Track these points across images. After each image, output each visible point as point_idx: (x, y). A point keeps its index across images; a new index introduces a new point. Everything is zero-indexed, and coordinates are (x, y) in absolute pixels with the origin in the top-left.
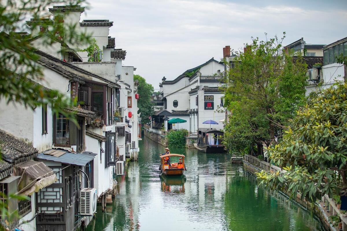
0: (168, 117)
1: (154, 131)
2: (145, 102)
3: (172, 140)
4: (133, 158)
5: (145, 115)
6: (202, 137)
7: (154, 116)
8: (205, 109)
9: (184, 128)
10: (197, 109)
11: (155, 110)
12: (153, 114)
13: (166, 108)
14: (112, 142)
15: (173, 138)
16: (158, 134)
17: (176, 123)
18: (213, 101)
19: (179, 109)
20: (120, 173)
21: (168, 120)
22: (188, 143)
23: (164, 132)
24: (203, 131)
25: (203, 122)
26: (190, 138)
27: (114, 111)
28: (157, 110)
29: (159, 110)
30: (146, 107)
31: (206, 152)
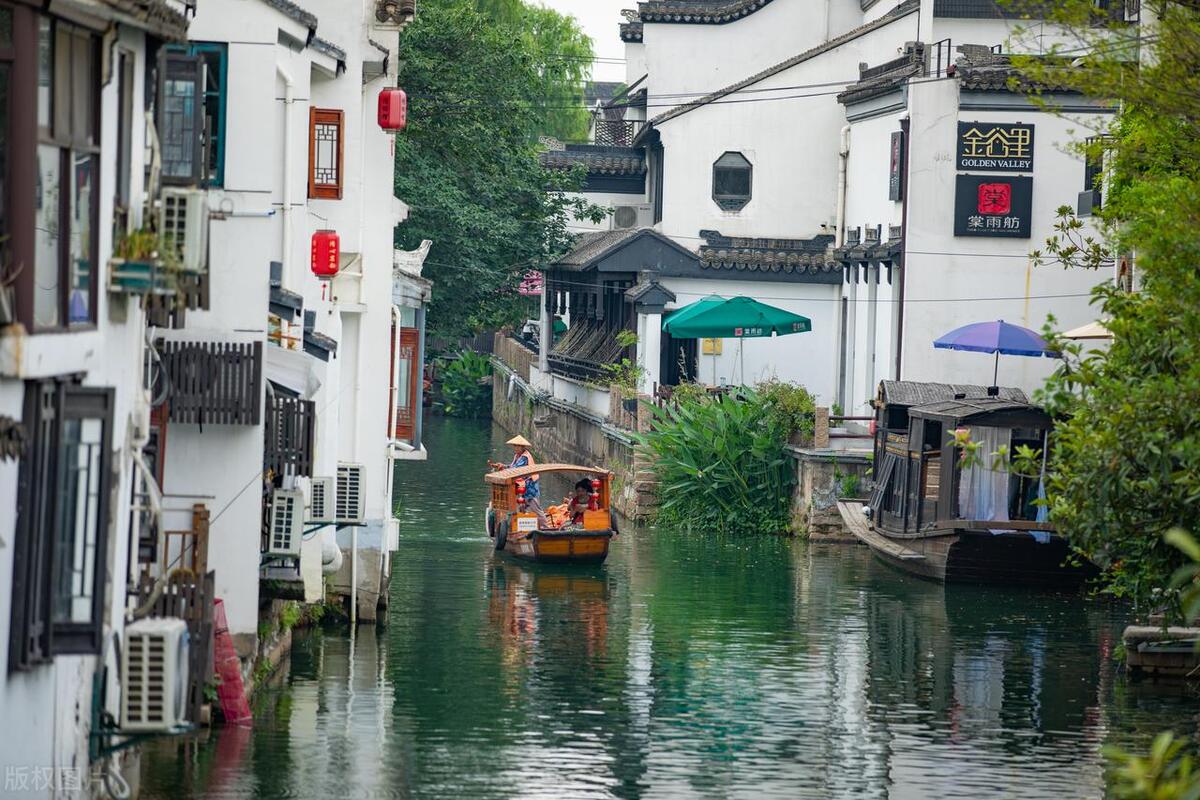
0: (669, 285)
1: (561, 391)
2: (493, 157)
3: (687, 466)
4: (348, 598)
5: (490, 264)
6: (917, 456)
7: (559, 276)
8: (962, 230)
9: (784, 379)
10: (900, 232)
11: (574, 226)
12: (554, 258)
13: (658, 217)
15: (698, 457)
16: (583, 421)
17: (729, 332)
18: (1030, 169)
19: (757, 220)
20: (151, 718)
21: (670, 305)
22: (807, 499)
23: (632, 406)
24: (920, 408)
25: (940, 334)
26: (825, 462)
27: (121, 218)
28: (586, 226)
29: (606, 224)
30: (499, 202)
31: (942, 575)
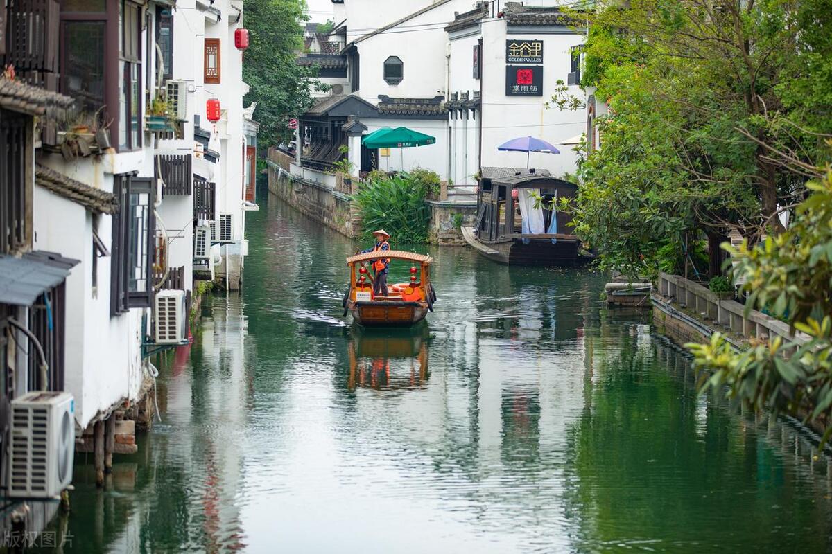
0: (364, 123)
1: (308, 175)
2: (274, 62)
3: (377, 211)
4: (224, 279)
5: (273, 113)
6: (495, 203)
7: (306, 119)
8: (509, 92)
9: (423, 167)
10: (479, 94)
11: (314, 94)
12: (305, 110)
13: (356, 86)
14: (139, 214)
15: (382, 206)
16: (321, 190)
17: (395, 145)
18: (542, 62)
19: (405, 90)
20: (170, 338)
21: (365, 132)
22: (437, 226)
23: (348, 182)
24: (496, 178)
25: (499, 146)
26: (446, 207)
27: (148, 96)
28: (321, 94)
29: (328, 94)
30: (278, 83)
31: (507, 261)
